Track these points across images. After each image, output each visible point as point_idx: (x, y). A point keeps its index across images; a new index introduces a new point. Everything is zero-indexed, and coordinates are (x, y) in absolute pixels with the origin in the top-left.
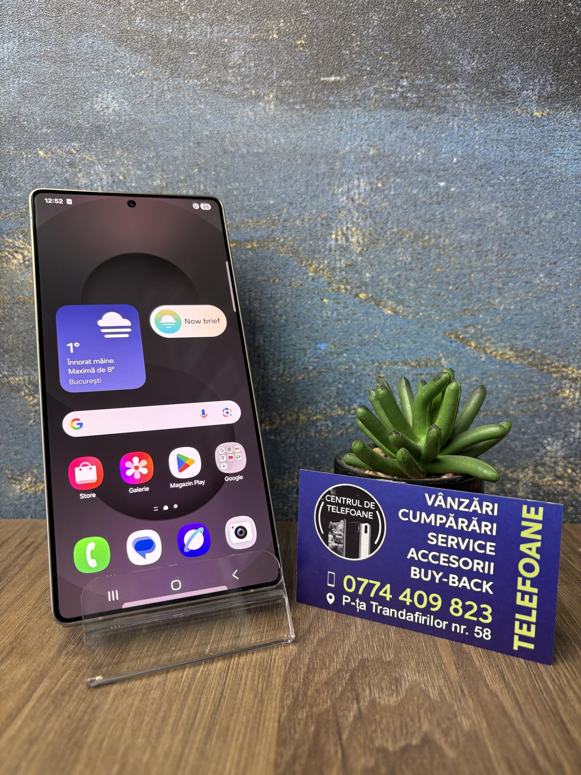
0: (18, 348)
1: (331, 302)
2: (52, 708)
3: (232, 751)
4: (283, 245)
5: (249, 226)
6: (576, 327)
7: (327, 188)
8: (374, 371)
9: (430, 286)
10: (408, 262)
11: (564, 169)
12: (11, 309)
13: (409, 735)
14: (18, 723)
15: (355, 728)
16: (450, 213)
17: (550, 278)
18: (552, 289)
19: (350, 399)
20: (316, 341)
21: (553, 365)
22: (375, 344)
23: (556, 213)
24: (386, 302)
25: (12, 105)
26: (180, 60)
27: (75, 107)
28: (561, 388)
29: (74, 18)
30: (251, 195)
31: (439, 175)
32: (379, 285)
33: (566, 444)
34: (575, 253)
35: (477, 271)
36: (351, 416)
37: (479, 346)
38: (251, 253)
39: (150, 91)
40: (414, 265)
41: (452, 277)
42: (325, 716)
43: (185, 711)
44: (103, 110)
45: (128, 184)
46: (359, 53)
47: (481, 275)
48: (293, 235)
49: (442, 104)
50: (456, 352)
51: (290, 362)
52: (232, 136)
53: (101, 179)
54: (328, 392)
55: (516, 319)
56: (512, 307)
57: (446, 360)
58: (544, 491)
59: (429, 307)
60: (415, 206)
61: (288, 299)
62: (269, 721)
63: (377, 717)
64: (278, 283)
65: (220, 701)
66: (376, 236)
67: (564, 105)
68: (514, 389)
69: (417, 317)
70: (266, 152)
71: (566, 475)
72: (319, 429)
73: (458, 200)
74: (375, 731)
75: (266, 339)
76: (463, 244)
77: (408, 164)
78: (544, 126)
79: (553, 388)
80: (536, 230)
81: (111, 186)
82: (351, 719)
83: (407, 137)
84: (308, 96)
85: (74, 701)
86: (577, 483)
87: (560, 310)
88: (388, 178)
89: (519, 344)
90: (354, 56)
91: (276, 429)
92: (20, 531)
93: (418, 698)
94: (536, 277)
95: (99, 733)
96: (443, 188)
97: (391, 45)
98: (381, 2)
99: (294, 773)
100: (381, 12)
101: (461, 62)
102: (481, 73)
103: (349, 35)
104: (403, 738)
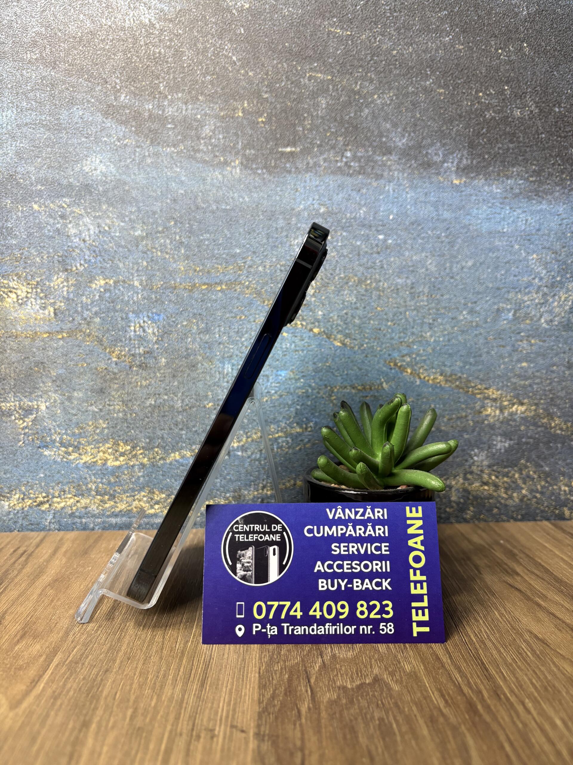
0: (10, 377)
1: (290, 335)
2: (68, 673)
3: (223, 694)
4: (248, 287)
5: (219, 271)
6: (494, 355)
7: (285, 240)
8: (327, 394)
9: (372, 322)
10: (353, 302)
11: (479, 226)
12: (5, 342)
13: (363, 677)
14: (41, 686)
15: (321, 674)
16: (388, 261)
17: (472, 315)
18: (474, 324)
19: (306, 418)
20: (277, 368)
21: (477, 388)
22: (327, 371)
23: (475, 262)
24: (336, 336)
25: (10, 164)
26: (159, 131)
27: (67, 168)
28: (483, 407)
30: (220, 244)
31: (379, 229)
32: (329, 321)
33: (489, 454)
35: (411, 309)
36: (307, 433)
37: (414, 372)
38: (220, 294)
39: (133, 157)
40: (358, 305)
41: (391, 314)
42: (296, 668)
43: (182, 670)
44: (92, 171)
45: (113, 234)
46: (311, 130)
47: (415, 313)
48: (257, 279)
49: (379, 172)
50: (395, 377)
52: (203, 194)
53: (89, 230)
54: (288, 412)
55: (444, 349)
56: (441, 339)
57: (387, 384)
58: (473, 496)
59: (372, 340)
60: (359, 255)
61: (253, 333)
62: (251, 673)
63: (338, 666)
64: (244, 319)
66: (326, 280)
67: (477, 175)
68: (445, 408)
69: (362, 348)
70: (233, 208)
71: (490, 481)
72: (280, 445)
73: (395, 250)
74: (337, 675)
76: (399, 287)
77: (352, 220)
79: (478, 408)
80: (459, 275)
81: (97, 236)
82: (317, 668)
83: (351, 198)
84: (269, 163)
85: (87, 667)
86: (500, 488)
87: (481, 341)
88: (336, 232)
89: (448, 370)
90: (306, 132)
91: (243, 446)
92: (12, 542)
93: (370, 652)
94: (460, 314)
96: (382, 240)
97: (337, 124)
98: (328, 90)
99: (274, 706)
100: (329, 98)
101: (394, 139)
102: (410, 148)
103: (302, 115)
104: (358, 679)
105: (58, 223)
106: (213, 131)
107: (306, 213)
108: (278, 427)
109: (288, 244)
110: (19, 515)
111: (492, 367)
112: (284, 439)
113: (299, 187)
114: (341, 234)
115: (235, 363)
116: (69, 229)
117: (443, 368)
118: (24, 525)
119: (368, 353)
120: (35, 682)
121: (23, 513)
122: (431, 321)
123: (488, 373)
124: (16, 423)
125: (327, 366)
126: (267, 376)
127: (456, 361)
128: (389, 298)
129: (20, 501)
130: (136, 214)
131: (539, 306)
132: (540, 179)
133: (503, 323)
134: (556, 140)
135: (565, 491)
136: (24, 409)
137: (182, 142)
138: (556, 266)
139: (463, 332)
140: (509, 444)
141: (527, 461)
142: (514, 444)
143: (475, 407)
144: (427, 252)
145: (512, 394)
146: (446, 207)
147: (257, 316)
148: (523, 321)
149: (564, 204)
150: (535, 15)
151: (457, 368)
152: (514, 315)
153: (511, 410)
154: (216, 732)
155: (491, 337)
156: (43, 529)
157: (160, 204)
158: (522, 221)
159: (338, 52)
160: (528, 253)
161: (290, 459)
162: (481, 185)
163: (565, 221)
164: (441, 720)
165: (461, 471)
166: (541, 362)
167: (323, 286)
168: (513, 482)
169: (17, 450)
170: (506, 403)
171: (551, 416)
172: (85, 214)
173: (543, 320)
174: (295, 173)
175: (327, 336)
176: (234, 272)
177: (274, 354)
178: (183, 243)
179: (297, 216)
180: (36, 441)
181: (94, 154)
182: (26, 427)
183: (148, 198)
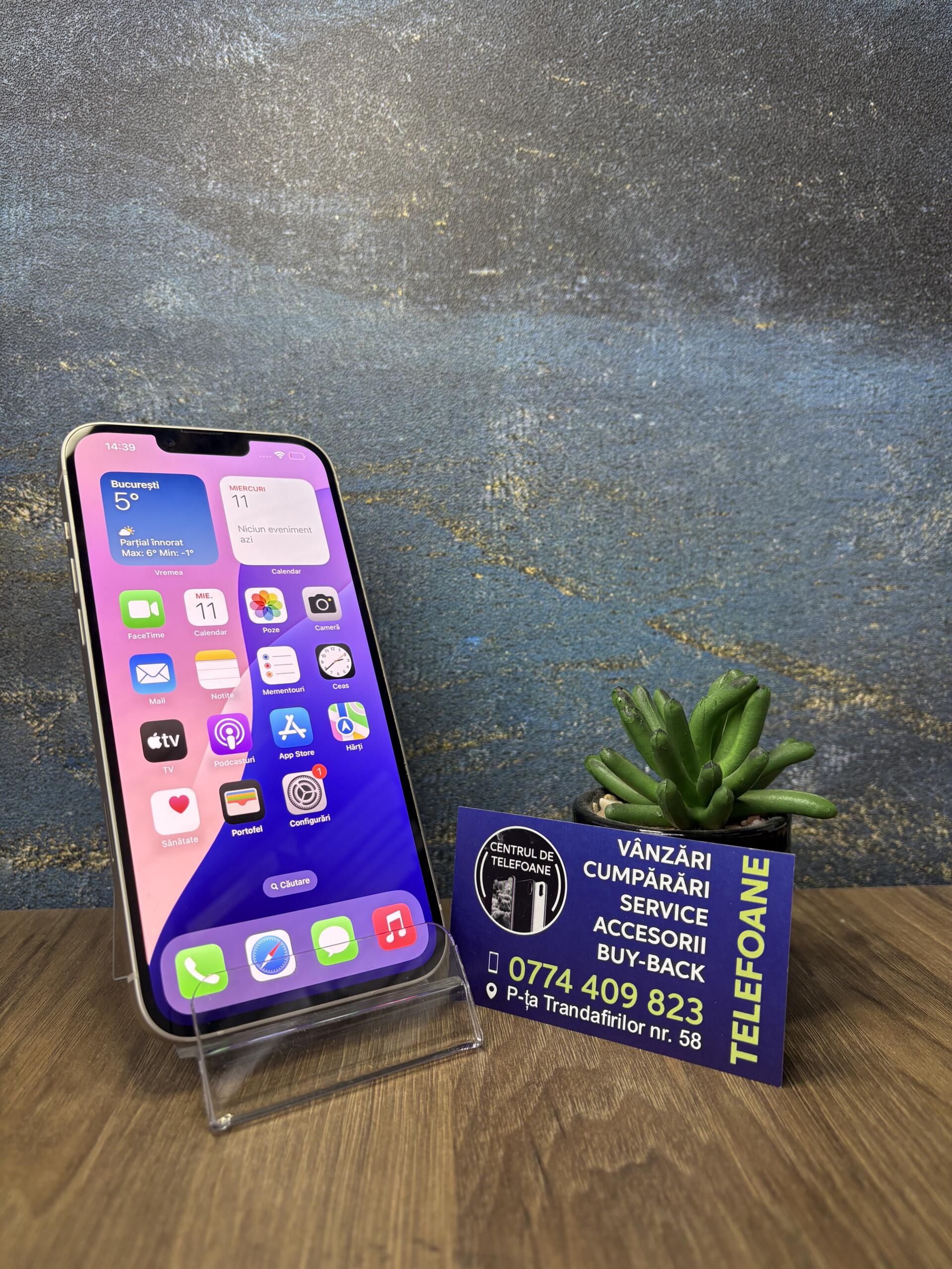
0: (18, 647)
1: (487, 577)
2: (130, 1151)
3: (396, 1185)
4: (417, 499)
5: (368, 472)
6: (825, 610)
7: (479, 420)
8: (549, 675)
9: (623, 556)
10: (592, 523)
11: (798, 399)
12: (9, 589)
13: (631, 1152)
14: (85, 1172)
15: (559, 1149)
16: (649, 456)
17: (788, 544)
18: (791, 560)
19: (515, 716)
20: (466, 633)
21: (796, 664)
22: (549, 638)
23: (791, 457)
24: (563, 579)
25: (21, 294)
26: (271, 241)
27: (117, 301)
28: (808, 696)
29: (117, 177)
30: (371, 428)
31: (634, 403)
32: (553, 555)
33: (818, 775)
34: (819, 511)
35: (687, 536)
36: (517, 740)
37: (692, 639)
38: (371, 510)
39: (227, 283)
40: (600, 528)
41: (654, 543)
42: (516, 1138)
43: (323, 1144)
44: (158, 306)
45: (192, 410)
46: (521, 240)
47: (693, 541)
48: (432, 486)
49: (634, 310)
50: (661, 648)
51: (429, 664)
52: (343, 345)
53: (153, 403)
54: (484, 706)
55: (743, 602)
56: (737, 585)
57: (647, 659)
59: (623, 586)
60: (601, 446)
61: (425, 575)
62: (441, 1148)
63: (586, 1135)
64: (411, 552)
65: (369, 1129)
66: (546, 487)
67: (794, 316)
69: (607, 599)
70: (392, 369)
72: (471, 760)
73: (660, 438)
74: (586, 1150)
75: (393, 631)
76: (667, 498)
77: (590, 389)
78: (770, 342)
79: (798, 698)
80: (767, 480)
81: (167, 412)
82: (551, 1139)
83: (588, 352)
84: (452, 294)
85: (161, 1141)
86: (835, 831)
87: (803, 588)
88: (563, 408)
89: (749, 636)
90: (514, 243)
92: (21, 927)
93: (638, 1110)
94: (768, 543)
95: (206, 1176)
96: (639, 421)
97: (564, 231)
98: (549, 176)
99: (484, 1205)
100: (551, 188)
101: (658, 256)
102: (685, 271)
103: (508, 215)
104: (622, 1157)
105: (101, 392)
106: (361, 242)
107: (514, 377)
108: (468, 731)
109: (483, 430)
110: (31, 881)
111: (821, 631)
112: (478, 751)
113: (502, 333)
114: (572, 411)
115: (396, 623)
116: (120, 401)
117: (740, 632)
118: (39, 897)
119: (616, 608)
120: (74, 1166)
121: (37, 877)
122: (720, 555)
123: (815, 641)
124: (28, 725)
125: (548, 629)
126: (449, 646)
127: (762, 621)
128: (650, 517)
129: (33, 856)
130: (232, 377)
131: (897, 531)
132: (898, 323)
133: (838, 559)
134: (922, 258)
135: (942, 835)
136: (40, 702)
137: (309, 259)
138: (924, 465)
139: (773, 572)
140: (850, 758)
141: (879, 787)
142: (859, 757)
143: (793, 696)
144: (713, 442)
145: (854, 675)
146: (743, 368)
147: (432, 547)
148: (871, 554)
149: (936, 364)
150: (888, 55)
151: (763, 632)
152: (857, 545)
153: (852, 702)
154: (389, 1250)
155: (820, 581)
156: (71, 905)
157: (272, 361)
158: (869, 390)
159: (567, 115)
160: (880, 443)
161: (487, 784)
162: (801, 331)
163: (938, 391)
164: (767, 1224)
166: (902, 622)
167: (542, 496)
168: (858, 821)
169: (27, 771)
170: (844, 690)
171: (918, 711)
172: (145, 377)
173: (904, 554)
174: (495, 311)
175: (548, 580)
176: (395, 474)
177: (461, 609)
178: (311, 425)
179: (498, 382)
180: (60, 756)
181: (162, 279)
182: (44, 732)
183: (252, 350)
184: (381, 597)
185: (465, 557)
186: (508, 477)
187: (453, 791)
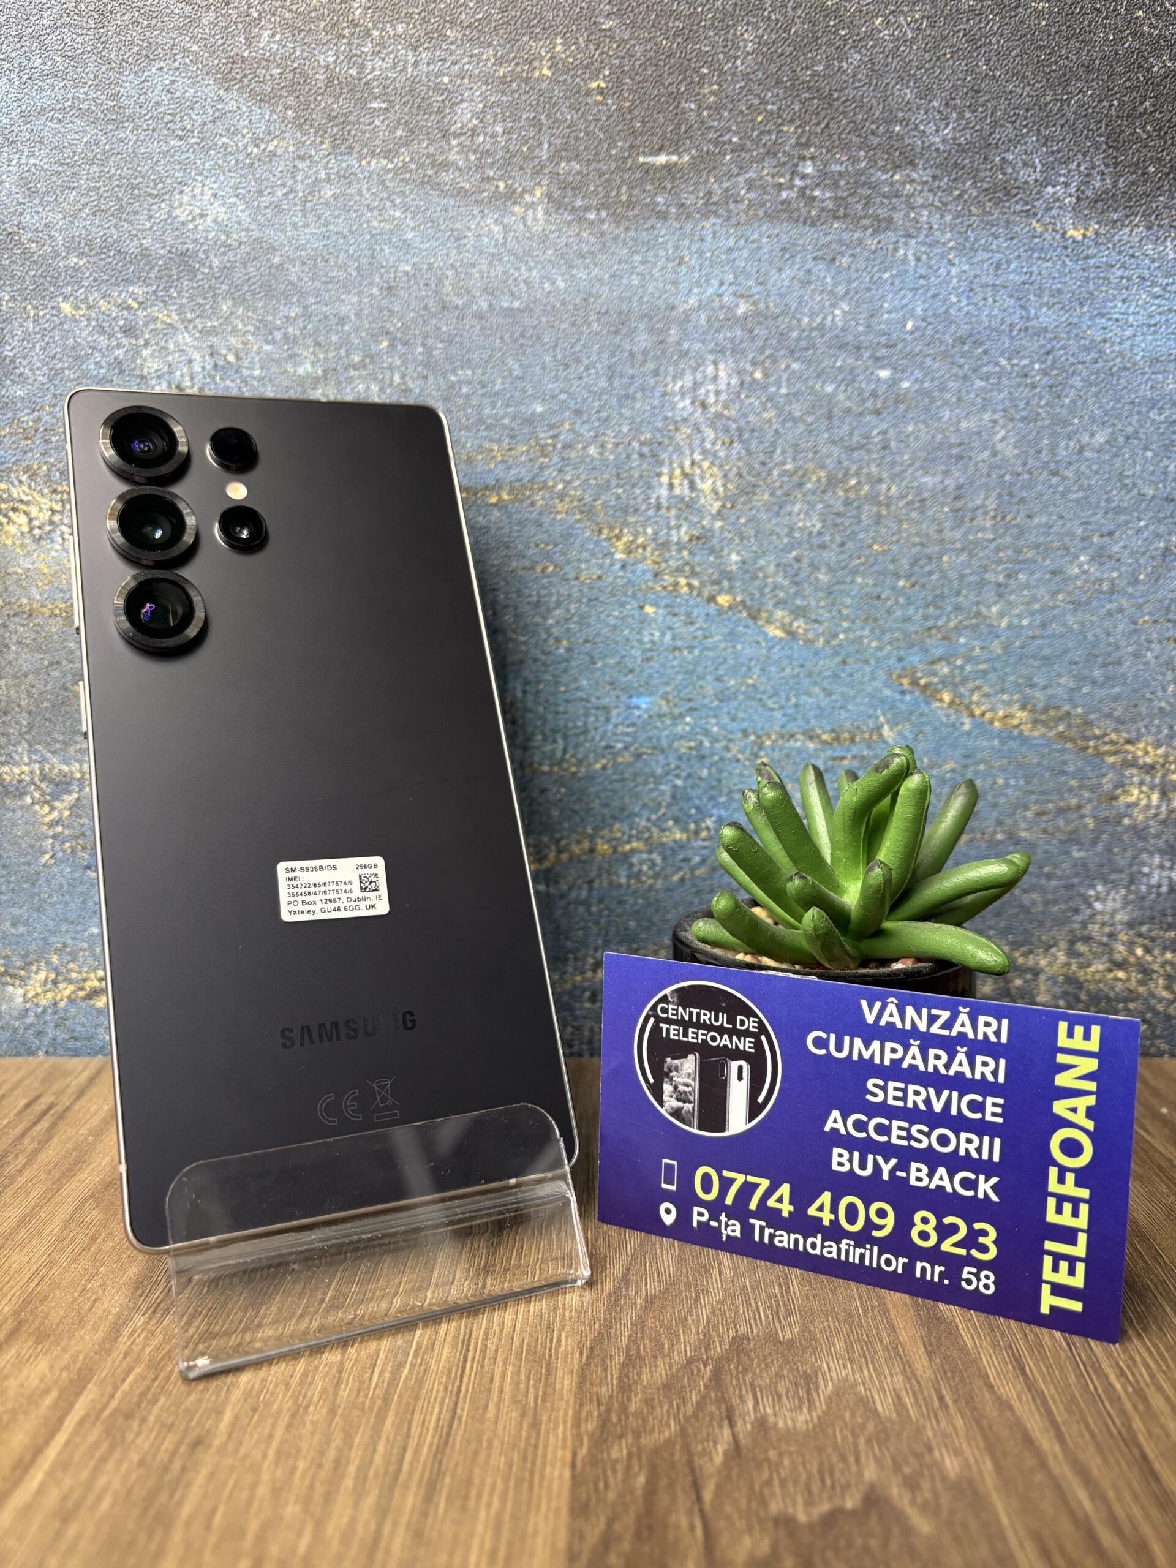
0: (19, 706)
1: (661, 611)
2: (106, 1445)
3: (480, 1528)
11: (1127, 345)
13: (838, 1490)
14: (37, 1476)
15: (729, 1477)
20: (630, 691)
23: (1113, 433)
24: (771, 613)
25: (7, 208)
26: (351, 118)
27: (136, 213)
28: (1123, 786)
29: (134, 32)
30: (497, 394)
34: (1150, 514)
37: (957, 701)
38: (496, 513)
39: (290, 182)
42: (666, 1455)
43: (381, 1448)
44: (194, 219)
45: (245, 372)
46: (717, 108)
51: (577, 735)
52: (457, 273)
55: (1032, 648)
57: (891, 729)
58: (1088, 991)
60: (830, 417)
62: (553, 1466)
63: (772, 1454)
64: (553, 574)
65: (450, 1427)
67: (1127, 216)
68: (1029, 787)
70: (527, 307)
73: (917, 407)
74: (769, 1482)
75: (528, 688)
77: (814, 334)
78: (1087, 257)
79: (1108, 787)
81: (210, 376)
82: (719, 1459)
83: (813, 278)
85: (151, 1430)
86: (1155, 976)
90: (705, 113)
92: (26, 1082)
93: (853, 1415)
94: (1071, 562)
95: (205, 1495)
96: (886, 381)
97: (781, 92)
100: (761, 24)
101: (921, 128)
102: (962, 150)
103: (696, 71)
104: (825, 1495)
105: (119, 346)
106: (481, 116)
107: (703, 317)
108: (631, 829)
109: (657, 394)
110: (48, 1018)
111: (1145, 690)
112: (645, 856)
113: (686, 252)
114: (788, 367)
115: (531, 677)
116: (145, 360)
117: (1028, 690)
118: (59, 1040)
119: (848, 655)
121: (55, 1013)
122: (1001, 579)
123: (1136, 706)
124: (36, 813)
125: (748, 685)
126: (606, 709)
127: (1059, 675)
128: (900, 522)
129: (49, 986)
130: (300, 322)
136: (51, 781)
137: (406, 145)
139: (1077, 605)
143: (1100, 786)
144: (994, 412)
146: (1045, 299)
147: (583, 566)
151: (1060, 691)
155: (1147, 618)
157: (355, 299)
161: (658, 901)
165: (1061, 935)
167: (743, 492)
169: (38, 873)
174: (676, 219)
175: (749, 614)
176: (531, 460)
177: (623, 657)
178: (411, 390)
179: (680, 324)
180: (80, 854)
181: (199, 178)
182: (57, 823)
183: (326, 283)
184: (511, 639)
185: (629, 581)
186: (693, 463)
187: (611, 910)
